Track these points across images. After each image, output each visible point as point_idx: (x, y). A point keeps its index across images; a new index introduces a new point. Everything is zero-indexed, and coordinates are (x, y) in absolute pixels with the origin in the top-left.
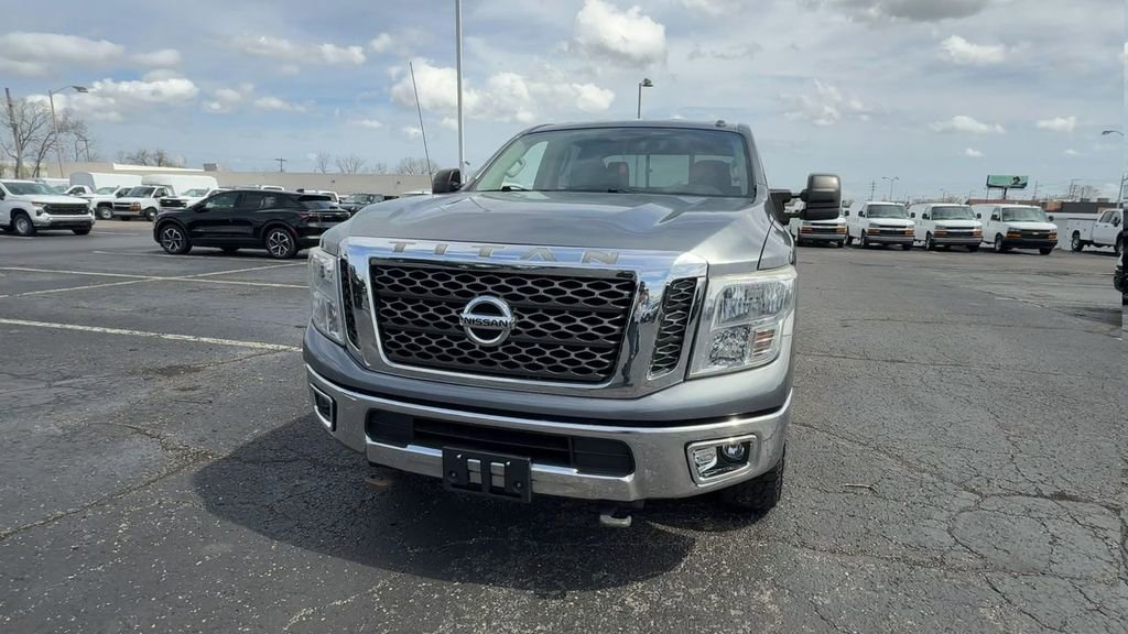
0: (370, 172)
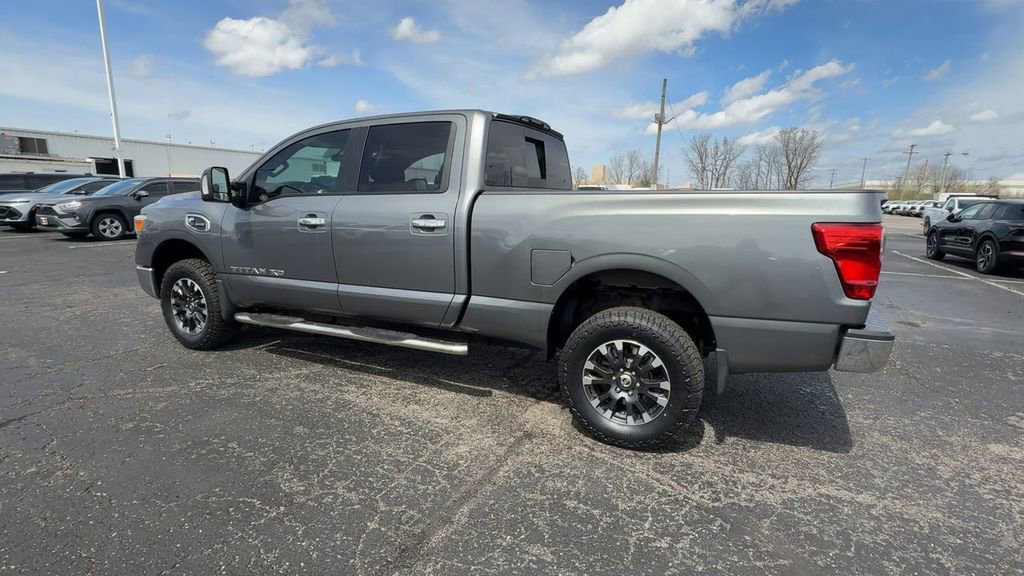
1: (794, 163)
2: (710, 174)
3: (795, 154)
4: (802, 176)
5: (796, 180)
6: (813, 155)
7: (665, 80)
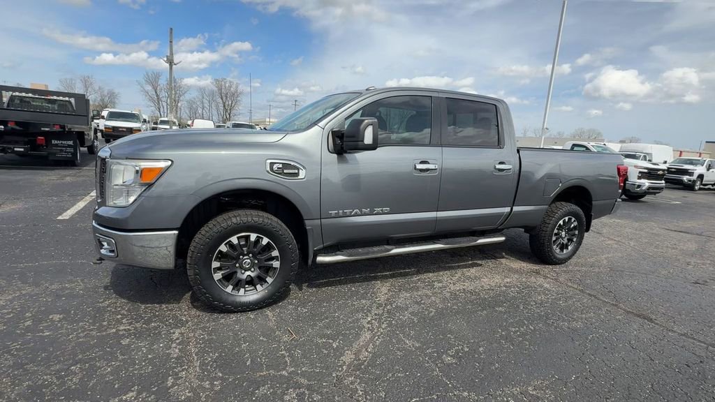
0: (553, 137)
1: (227, 103)
2: (165, 104)
3: (227, 97)
4: (233, 112)
5: (230, 115)
6: (238, 99)
7: (171, 29)
